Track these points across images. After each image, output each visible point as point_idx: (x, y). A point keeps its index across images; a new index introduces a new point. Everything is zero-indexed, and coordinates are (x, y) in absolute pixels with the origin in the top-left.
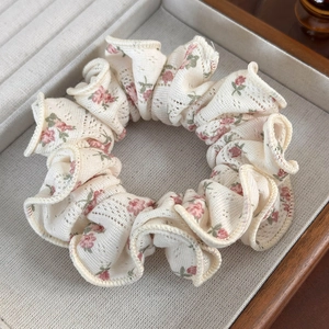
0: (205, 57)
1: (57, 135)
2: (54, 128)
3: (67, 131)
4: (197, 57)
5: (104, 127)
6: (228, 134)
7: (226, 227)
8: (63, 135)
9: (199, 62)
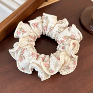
0: (65, 23)
1: (21, 34)
2: (21, 32)
3: (24, 33)
4: (63, 22)
5: (34, 33)
6: (63, 43)
7: (53, 70)
8: (23, 34)
9: (63, 24)
